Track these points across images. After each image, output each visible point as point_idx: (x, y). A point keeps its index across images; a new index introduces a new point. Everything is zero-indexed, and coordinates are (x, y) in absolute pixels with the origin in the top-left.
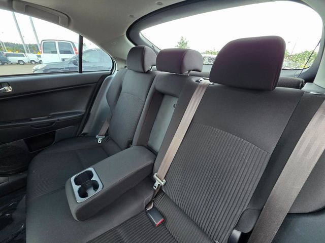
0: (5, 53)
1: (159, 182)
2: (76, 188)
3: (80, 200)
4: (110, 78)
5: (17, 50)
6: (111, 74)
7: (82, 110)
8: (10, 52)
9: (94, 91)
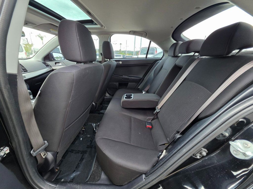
0: (126, 55)
1: (157, 110)
2: (125, 96)
3: (125, 99)
4: (159, 62)
5: (131, 54)
6: (161, 60)
7: (141, 76)
8: (128, 55)
9: (149, 68)
